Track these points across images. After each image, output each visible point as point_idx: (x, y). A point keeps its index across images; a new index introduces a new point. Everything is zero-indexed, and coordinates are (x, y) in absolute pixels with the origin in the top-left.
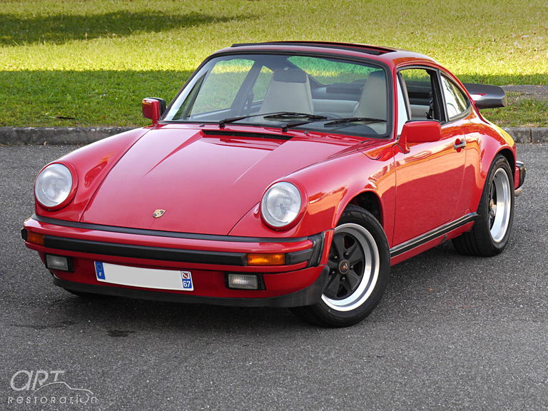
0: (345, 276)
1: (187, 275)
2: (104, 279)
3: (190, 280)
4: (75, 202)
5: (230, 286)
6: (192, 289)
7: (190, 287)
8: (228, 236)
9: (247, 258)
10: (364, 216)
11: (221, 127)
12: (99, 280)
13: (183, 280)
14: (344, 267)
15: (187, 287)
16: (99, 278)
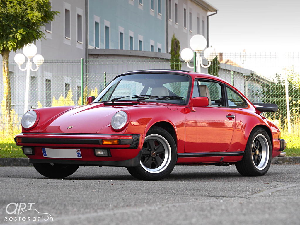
0: (154, 158)
1: (78, 150)
2: (46, 156)
3: (80, 153)
4: (38, 125)
5: (96, 155)
6: (81, 157)
7: (80, 156)
8: (96, 134)
9: (102, 142)
10: (163, 131)
11: (112, 102)
12: (44, 156)
13: (77, 153)
14: (154, 154)
15: (79, 157)
16: (44, 155)
